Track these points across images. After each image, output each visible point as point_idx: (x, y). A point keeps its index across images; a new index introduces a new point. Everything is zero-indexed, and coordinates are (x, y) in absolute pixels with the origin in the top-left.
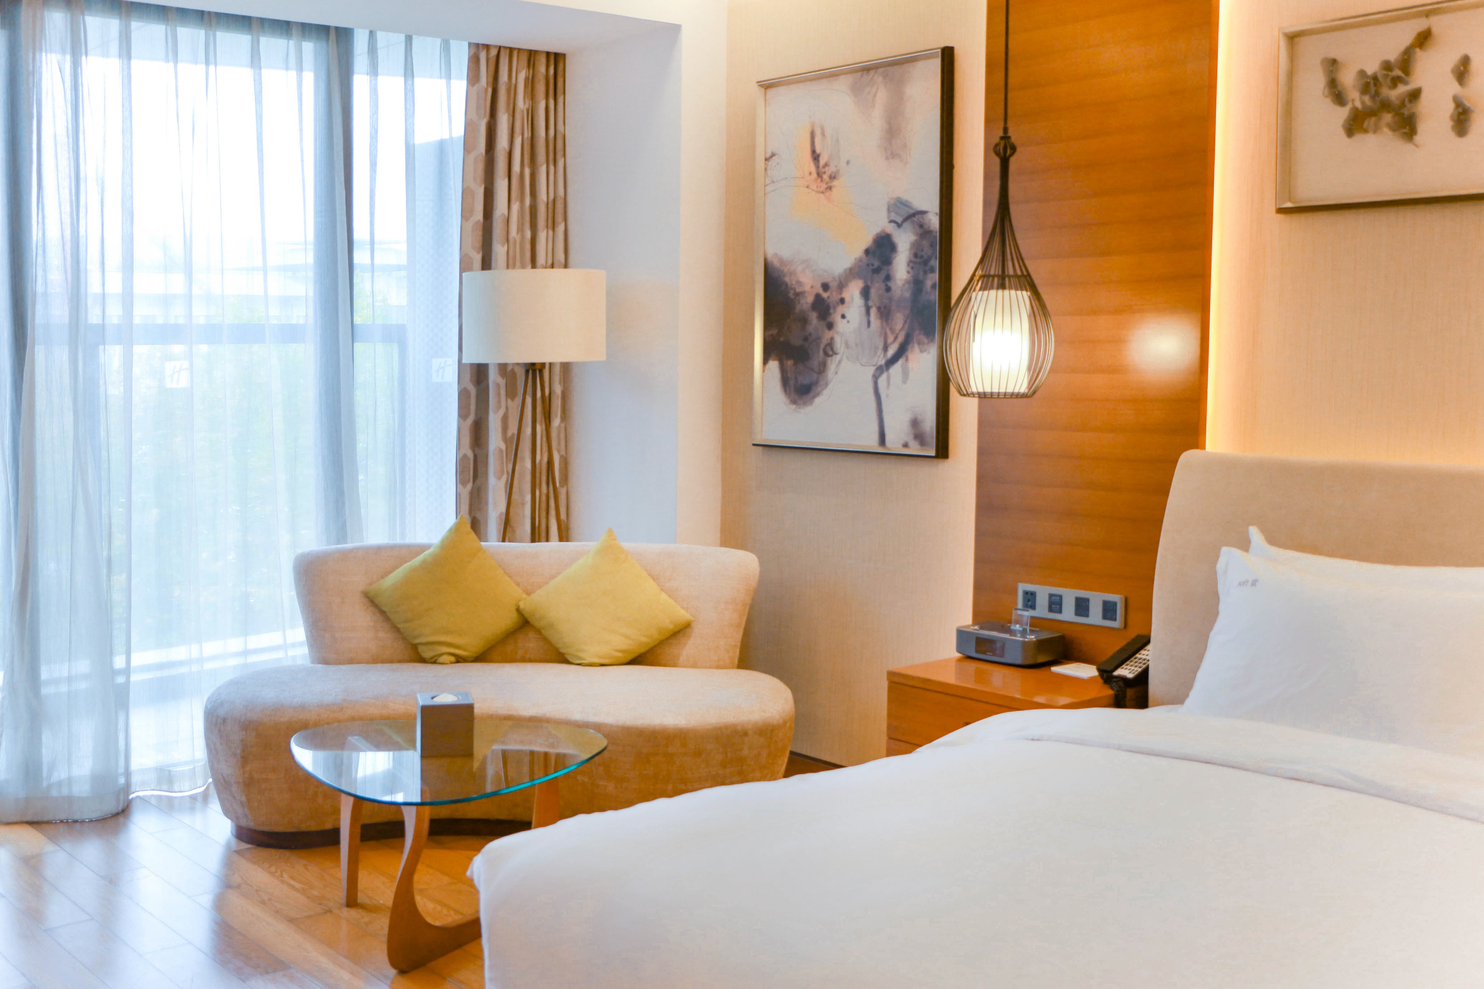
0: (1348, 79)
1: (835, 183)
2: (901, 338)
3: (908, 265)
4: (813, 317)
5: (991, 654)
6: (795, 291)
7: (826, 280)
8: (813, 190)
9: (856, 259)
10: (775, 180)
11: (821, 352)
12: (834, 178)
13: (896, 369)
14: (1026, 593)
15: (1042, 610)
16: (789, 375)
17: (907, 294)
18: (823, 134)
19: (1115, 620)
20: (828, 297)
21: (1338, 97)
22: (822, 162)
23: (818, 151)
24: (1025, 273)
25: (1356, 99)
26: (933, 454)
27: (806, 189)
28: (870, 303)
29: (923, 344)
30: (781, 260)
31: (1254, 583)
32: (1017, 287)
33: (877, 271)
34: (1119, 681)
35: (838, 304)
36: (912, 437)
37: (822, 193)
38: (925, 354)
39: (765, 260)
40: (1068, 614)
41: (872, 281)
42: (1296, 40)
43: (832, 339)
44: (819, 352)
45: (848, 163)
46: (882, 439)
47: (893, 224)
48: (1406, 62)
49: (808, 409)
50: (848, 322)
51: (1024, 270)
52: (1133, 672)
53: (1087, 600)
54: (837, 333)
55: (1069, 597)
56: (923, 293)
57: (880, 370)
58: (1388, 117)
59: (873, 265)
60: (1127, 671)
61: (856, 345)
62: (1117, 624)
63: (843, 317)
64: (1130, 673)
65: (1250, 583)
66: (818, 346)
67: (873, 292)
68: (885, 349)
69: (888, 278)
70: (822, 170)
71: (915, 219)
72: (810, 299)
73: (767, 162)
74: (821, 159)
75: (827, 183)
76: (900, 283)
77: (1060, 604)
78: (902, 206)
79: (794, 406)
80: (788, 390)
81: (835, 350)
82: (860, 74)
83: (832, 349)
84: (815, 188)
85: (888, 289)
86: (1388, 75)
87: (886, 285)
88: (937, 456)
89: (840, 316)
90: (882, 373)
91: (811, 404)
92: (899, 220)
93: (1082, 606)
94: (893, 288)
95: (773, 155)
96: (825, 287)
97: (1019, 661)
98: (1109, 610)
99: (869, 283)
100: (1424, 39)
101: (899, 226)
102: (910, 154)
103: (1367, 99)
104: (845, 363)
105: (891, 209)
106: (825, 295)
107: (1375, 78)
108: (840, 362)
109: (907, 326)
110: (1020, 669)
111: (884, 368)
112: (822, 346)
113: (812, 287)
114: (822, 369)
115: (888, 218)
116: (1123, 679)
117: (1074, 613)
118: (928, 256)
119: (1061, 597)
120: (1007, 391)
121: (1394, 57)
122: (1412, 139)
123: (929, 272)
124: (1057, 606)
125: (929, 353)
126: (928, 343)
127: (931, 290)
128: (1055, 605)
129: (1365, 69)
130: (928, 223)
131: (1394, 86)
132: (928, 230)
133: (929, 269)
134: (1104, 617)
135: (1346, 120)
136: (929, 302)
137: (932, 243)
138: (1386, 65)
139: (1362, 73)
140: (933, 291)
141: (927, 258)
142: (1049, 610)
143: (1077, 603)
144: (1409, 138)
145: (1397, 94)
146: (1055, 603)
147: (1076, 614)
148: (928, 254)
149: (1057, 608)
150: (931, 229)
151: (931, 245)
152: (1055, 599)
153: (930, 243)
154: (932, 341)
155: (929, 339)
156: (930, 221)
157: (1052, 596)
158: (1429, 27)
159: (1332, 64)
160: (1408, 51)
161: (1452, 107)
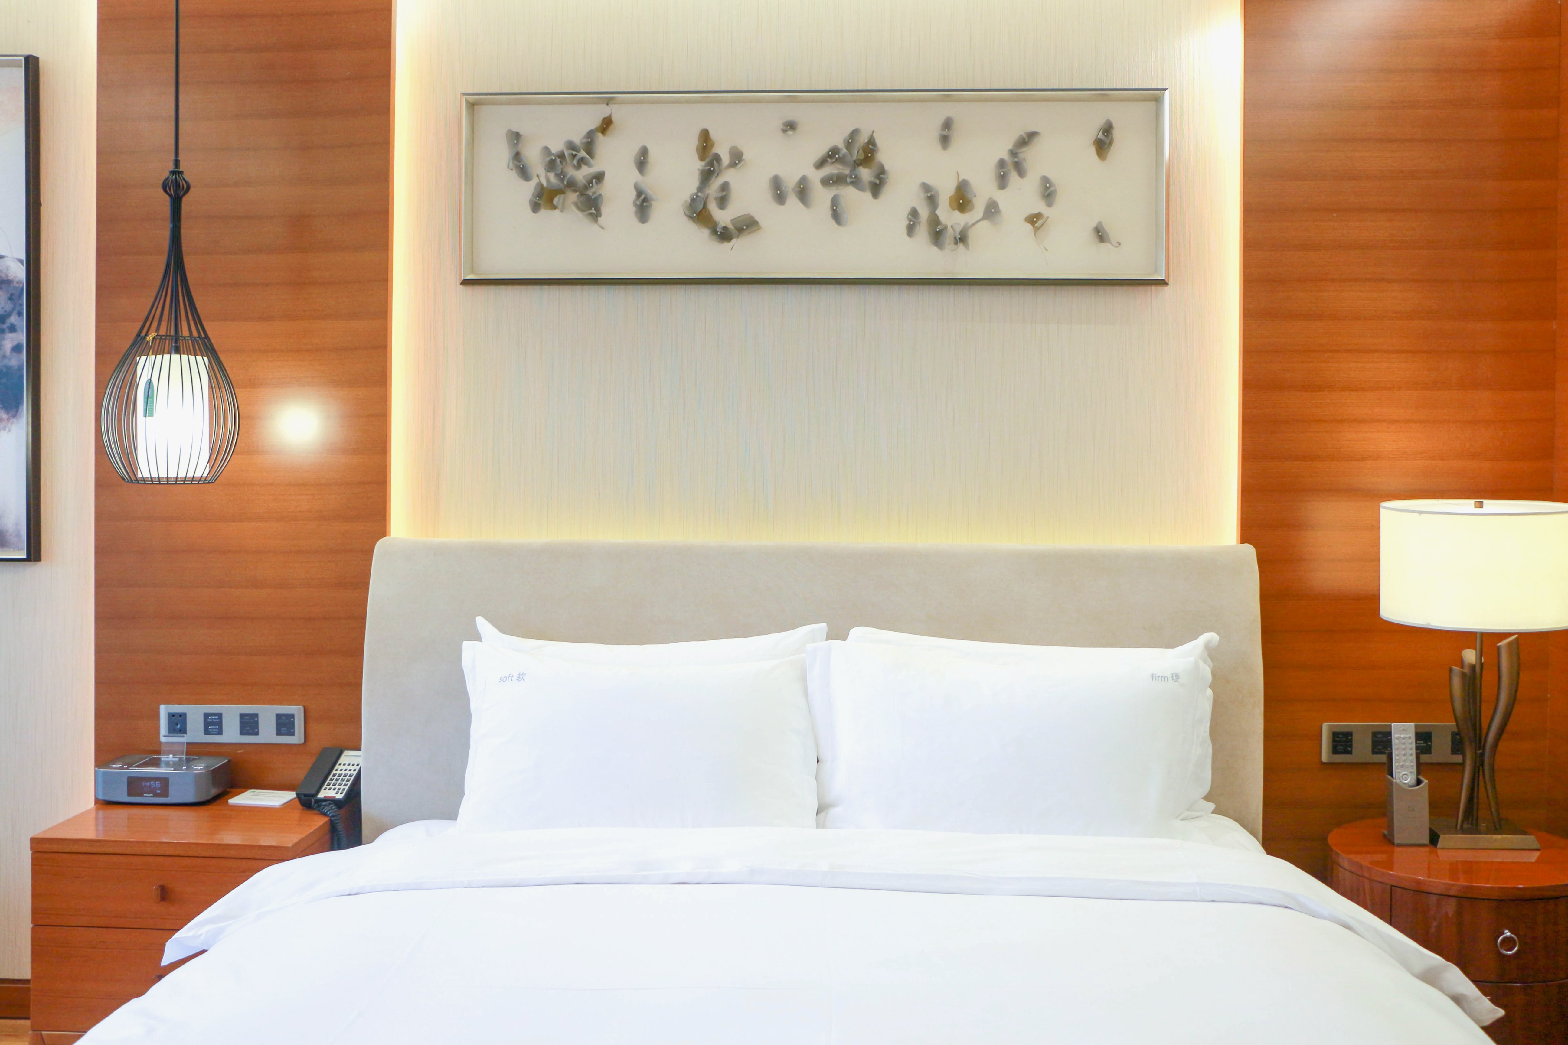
0: (533, 156)
5: (152, 795)
14: (171, 716)
15: (195, 732)
19: (293, 734)
21: (524, 172)
24: (203, 336)
25: (541, 176)
26: (24, 556)
31: (521, 677)
34: (330, 804)
40: (231, 734)
42: (476, 107)
48: (589, 145)
51: (201, 332)
52: (340, 791)
53: (256, 715)
55: (231, 714)
58: (572, 197)
60: (332, 791)
62: (297, 738)
64: (337, 793)
65: (515, 678)
77: (220, 724)
86: (575, 156)
88: (29, 559)
93: (249, 724)
97: (191, 799)
98: (284, 724)
100: (606, 125)
103: (552, 176)
107: (561, 156)
110: (195, 808)
116: (331, 802)
117: (239, 732)
118: (5, 311)
119: (220, 716)
120: (187, 476)
121: (578, 138)
122: (597, 220)
123: (7, 330)
124: (215, 727)
125: (10, 431)
126: (8, 419)
127: (11, 353)
128: (212, 726)
129: (549, 146)
130: (5, 271)
131: (578, 167)
132: (6, 279)
133: (8, 327)
134: (279, 733)
135: (533, 195)
136: (9, 368)
137: (12, 295)
138: (571, 146)
139: (547, 150)
140: (15, 354)
141: (5, 313)
142: (207, 732)
143: (242, 720)
144: (594, 219)
145: (581, 175)
146: (213, 723)
147: (242, 733)
148: (5, 309)
149: (216, 729)
150: (10, 278)
151: (11, 298)
152: (212, 719)
153: (9, 295)
154: (14, 416)
155: (10, 415)
156: (8, 268)
157: (206, 716)
158: (611, 115)
159: (515, 137)
160: (591, 135)
161: (634, 193)
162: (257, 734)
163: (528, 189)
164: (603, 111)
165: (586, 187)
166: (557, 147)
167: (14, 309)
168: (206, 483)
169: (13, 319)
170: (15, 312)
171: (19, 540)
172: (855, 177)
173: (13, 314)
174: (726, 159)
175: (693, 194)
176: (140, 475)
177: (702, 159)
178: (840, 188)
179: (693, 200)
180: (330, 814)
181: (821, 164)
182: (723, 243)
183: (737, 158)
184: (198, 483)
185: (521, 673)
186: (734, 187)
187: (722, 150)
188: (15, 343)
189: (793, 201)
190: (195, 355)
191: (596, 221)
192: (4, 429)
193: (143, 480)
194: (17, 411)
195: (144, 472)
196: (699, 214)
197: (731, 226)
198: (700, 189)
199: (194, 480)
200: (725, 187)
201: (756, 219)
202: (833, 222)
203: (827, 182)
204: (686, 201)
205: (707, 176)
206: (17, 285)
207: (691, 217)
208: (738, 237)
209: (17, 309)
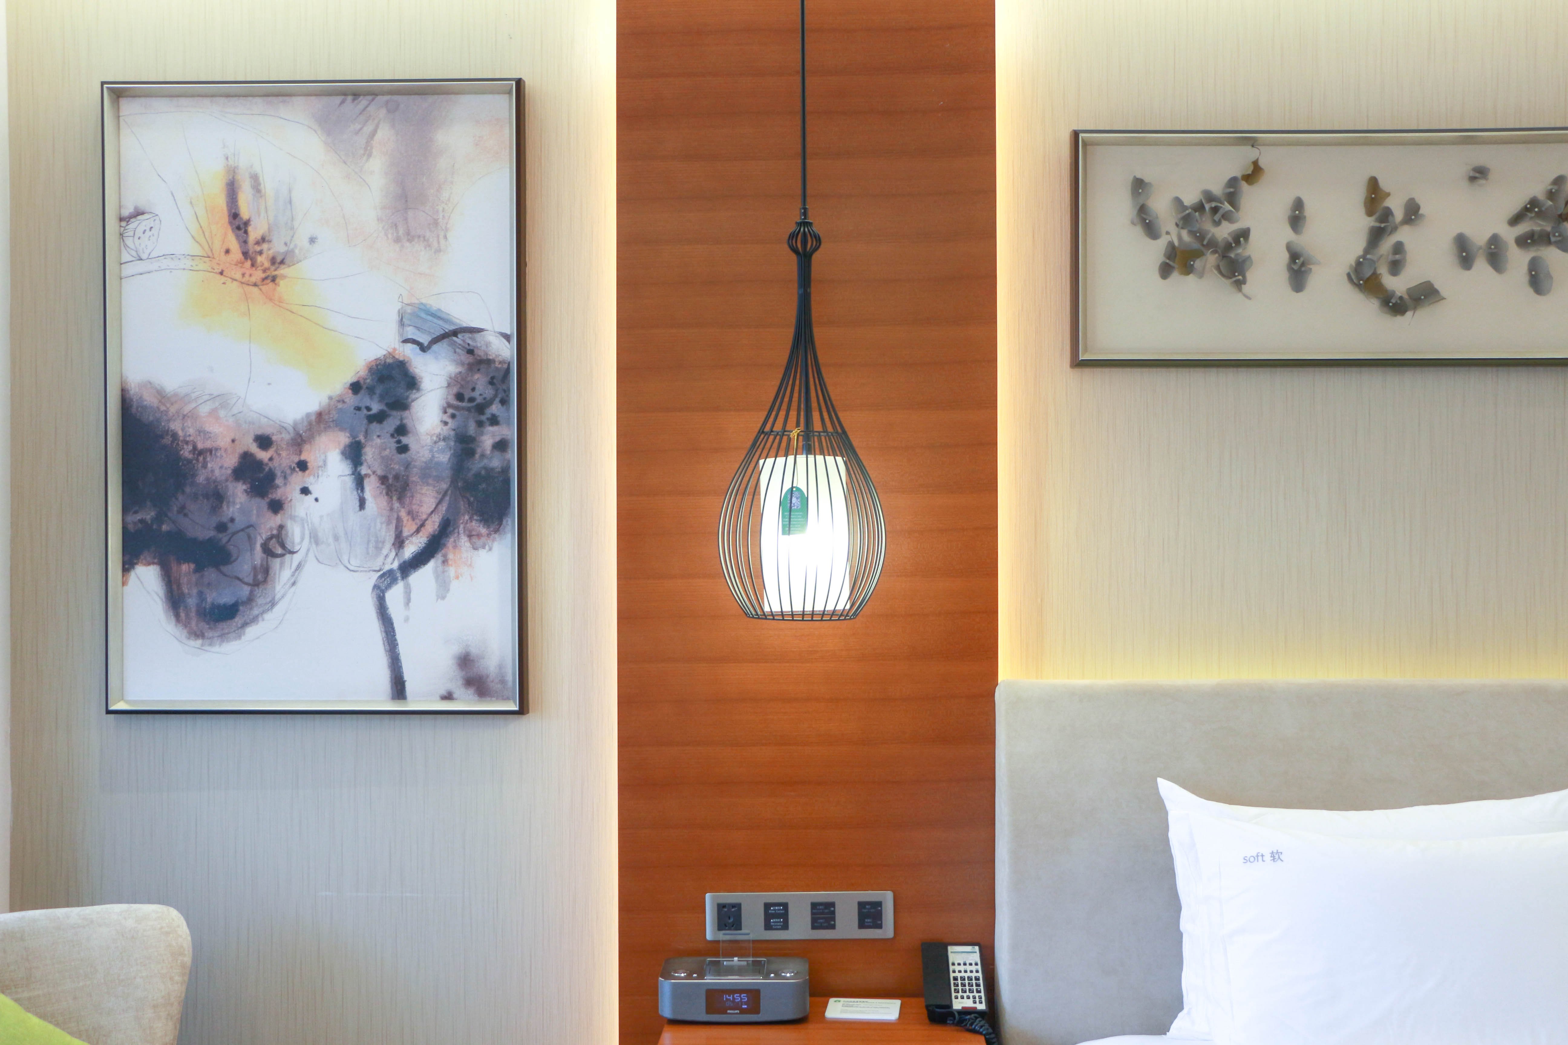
0: (1162, 208)
1: (283, 271)
2: (432, 526)
3: (445, 412)
4: (238, 492)
5: (739, 1011)
6: (195, 448)
7: (268, 431)
8: (234, 280)
9: (330, 398)
10: (144, 256)
11: (258, 548)
12: (282, 262)
13: (424, 576)
14: (721, 908)
16: (186, 590)
17: (444, 458)
18: (257, 188)
19: (880, 927)
20: (271, 459)
21: (1150, 229)
22: (254, 234)
23: (245, 214)
24: (840, 431)
25: (1173, 233)
26: (513, 707)
27: (219, 276)
28: (364, 470)
29: (479, 536)
30: (161, 394)
31: (1276, 856)
32: (823, 452)
33: (380, 418)
35: (293, 470)
36: (460, 682)
37: (255, 285)
38: (482, 553)
39: (123, 390)
40: (800, 928)
41: (366, 434)
42: (1091, 148)
43: (281, 527)
44: (252, 549)
45: (312, 240)
46: (399, 688)
47: (409, 345)
48: (1232, 197)
49: (231, 648)
50: (316, 500)
51: (838, 428)
53: (832, 904)
54: (293, 518)
55: (800, 903)
56: (477, 456)
57: (388, 579)
58: (1212, 259)
59: (368, 409)
60: (966, 1000)
61: (336, 538)
62: (888, 930)
63: (305, 491)
64: (975, 1003)
66: (250, 539)
67: (369, 454)
68: (399, 543)
69: (402, 430)
70: (252, 247)
71: (458, 340)
72: (231, 461)
73: (124, 224)
74: (250, 229)
75: (264, 271)
76: (427, 440)
77: (785, 916)
78: (429, 318)
79: (199, 642)
80: (182, 615)
81: (289, 546)
82: (338, 99)
83: (283, 546)
84: (238, 276)
85: (403, 449)
86: (1217, 209)
87: (399, 442)
88: (520, 712)
89: (298, 491)
90: (394, 581)
91: (239, 637)
92: (425, 339)
93: (823, 915)
94: (413, 446)
95: (138, 213)
96: (264, 441)
97: (789, 1014)
98: (869, 915)
99: (361, 438)
100: (1254, 172)
101: (423, 348)
102: (445, 237)
103: (1185, 234)
104: (311, 566)
105: (406, 321)
106: (263, 455)
107: (1199, 209)
108: (299, 567)
109: (443, 508)
111: (399, 575)
112: (259, 542)
113: (233, 441)
114: (260, 577)
115: (401, 335)
116: (976, 1015)
117: (810, 926)
118: (485, 399)
119: (785, 906)
120: (826, 609)
121: (1217, 188)
122: (1241, 288)
123: (488, 423)
124: (779, 920)
125: (490, 549)
126: (489, 535)
127: (492, 451)
128: (775, 918)
129: (1181, 197)
130: (484, 348)
131: (1217, 224)
132: (485, 358)
133: (488, 419)
134: (862, 925)
135: (1165, 255)
136: (489, 470)
137: (493, 378)
138: (1209, 196)
139: (1178, 201)
140: (497, 453)
141: (484, 401)
142: (768, 927)
143: (814, 911)
144: (1238, 287)
145: (1223, 232)
146: (776, 916)
147: (814, 927)
148: (485, 396)
149: (780, 922)
150: (491, 358)
151: (491, 382)
152: (775, 910)
153: (488, 378)
154: (496, 531)
155: (492, 529)
156: (488, 344)
157: (767, 906)
158: (1258, 159)
159: (1139, 186)
160: (1233, 182)
161: (1286, 256)
162: (833, 927)
163: (1156, 250)
164: (1248, 154)
165: (1228, 247)
166: (1190, 198)
167: (496, 396)
168: (848, 619)
169: (495, 408)
170: (498, 400)
171: (504, 687)
172: (1559, 236)
173: (495, 402)
174: (1399, 215)
175: (1360, 257)
176: (767, 609)
177: (1370, 213)
178: (1541, 248)
179: (1359, 264)
180: (984, 1030)
181: (1515, 220)
182: (1395, 316)
183: (1413, 213)
184: (839, 620)
185: (1275, 851)
186: (1409, 246)
187: (1396, 205)
188: (498, 439)
189: (1481, 265)
190: (835, 455)
191: (1240, 290)
192: (484, 547)
193: (771, 614)
194: (500, 524)
195: (773, 603)
196: (1367, 281)
197: (1406, 297)
198: (1367, 251)
199: (834, 614)
200: (1399, 248)
201: (1437, 286)
202: (1531, 291)
203: (1524, 242)
204: (1351, 265)
205: (1376, 236)
206: (500, 366)
207: (1358, 286)
208: (1415, 309)
209: (500, 396)
